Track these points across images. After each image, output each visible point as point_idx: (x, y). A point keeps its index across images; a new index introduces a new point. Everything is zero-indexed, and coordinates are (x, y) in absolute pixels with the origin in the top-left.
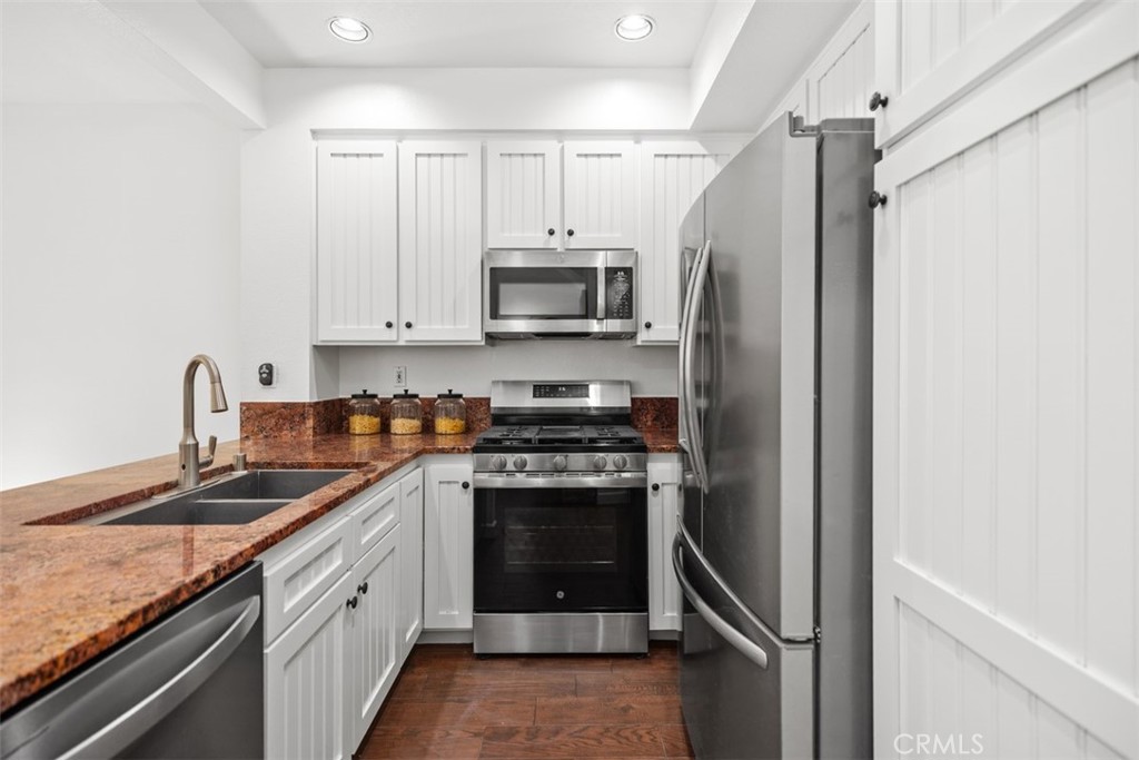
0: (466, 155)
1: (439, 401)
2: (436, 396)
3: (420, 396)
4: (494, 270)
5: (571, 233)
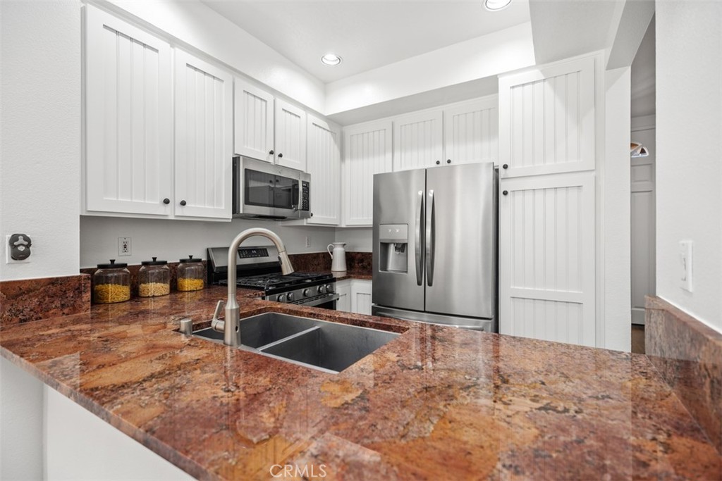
0: (222, 81)
1: (181, 265)
2: (179, 261)
3: (168, 262)
4: (246, 171)
5: (280, 156)
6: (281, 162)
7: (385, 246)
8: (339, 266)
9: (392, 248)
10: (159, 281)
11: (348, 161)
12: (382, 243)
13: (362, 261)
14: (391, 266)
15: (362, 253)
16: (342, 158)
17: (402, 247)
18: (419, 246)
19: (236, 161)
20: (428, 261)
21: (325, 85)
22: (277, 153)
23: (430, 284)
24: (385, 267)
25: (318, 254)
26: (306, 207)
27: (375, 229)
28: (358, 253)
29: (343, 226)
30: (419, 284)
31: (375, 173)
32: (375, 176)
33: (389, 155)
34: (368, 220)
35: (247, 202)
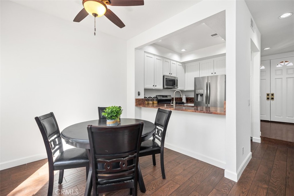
0: (161, 60)
3: (152, 97)
4: (166, 78)
5: (171, 74)
6: (172, 75)
7: (197, 95)
8: (184, 100)
9: (199, 95)
10: (151, 101)
11: (187, 73)
12: (197, 94)
13: (190, 100)
14: (199, 100)
15: (190, 98)
16: (185, 72)
17: (202, 95)
18: (206, 95)
19: (164, 76)
20: (209, 99)
21: (181, 55)
22: (171, 73)
23: (209, 104)
24: (197, 100)
25: (178, 98)
26: (177, 86)
27: (195, 91)
28: (189, 98)
29: (185, 90)
30: (206, 104)
31: (195, 77)
32: (195, 78)
33: (198, 72)
34: (193, 89)
35: (166, 85)
